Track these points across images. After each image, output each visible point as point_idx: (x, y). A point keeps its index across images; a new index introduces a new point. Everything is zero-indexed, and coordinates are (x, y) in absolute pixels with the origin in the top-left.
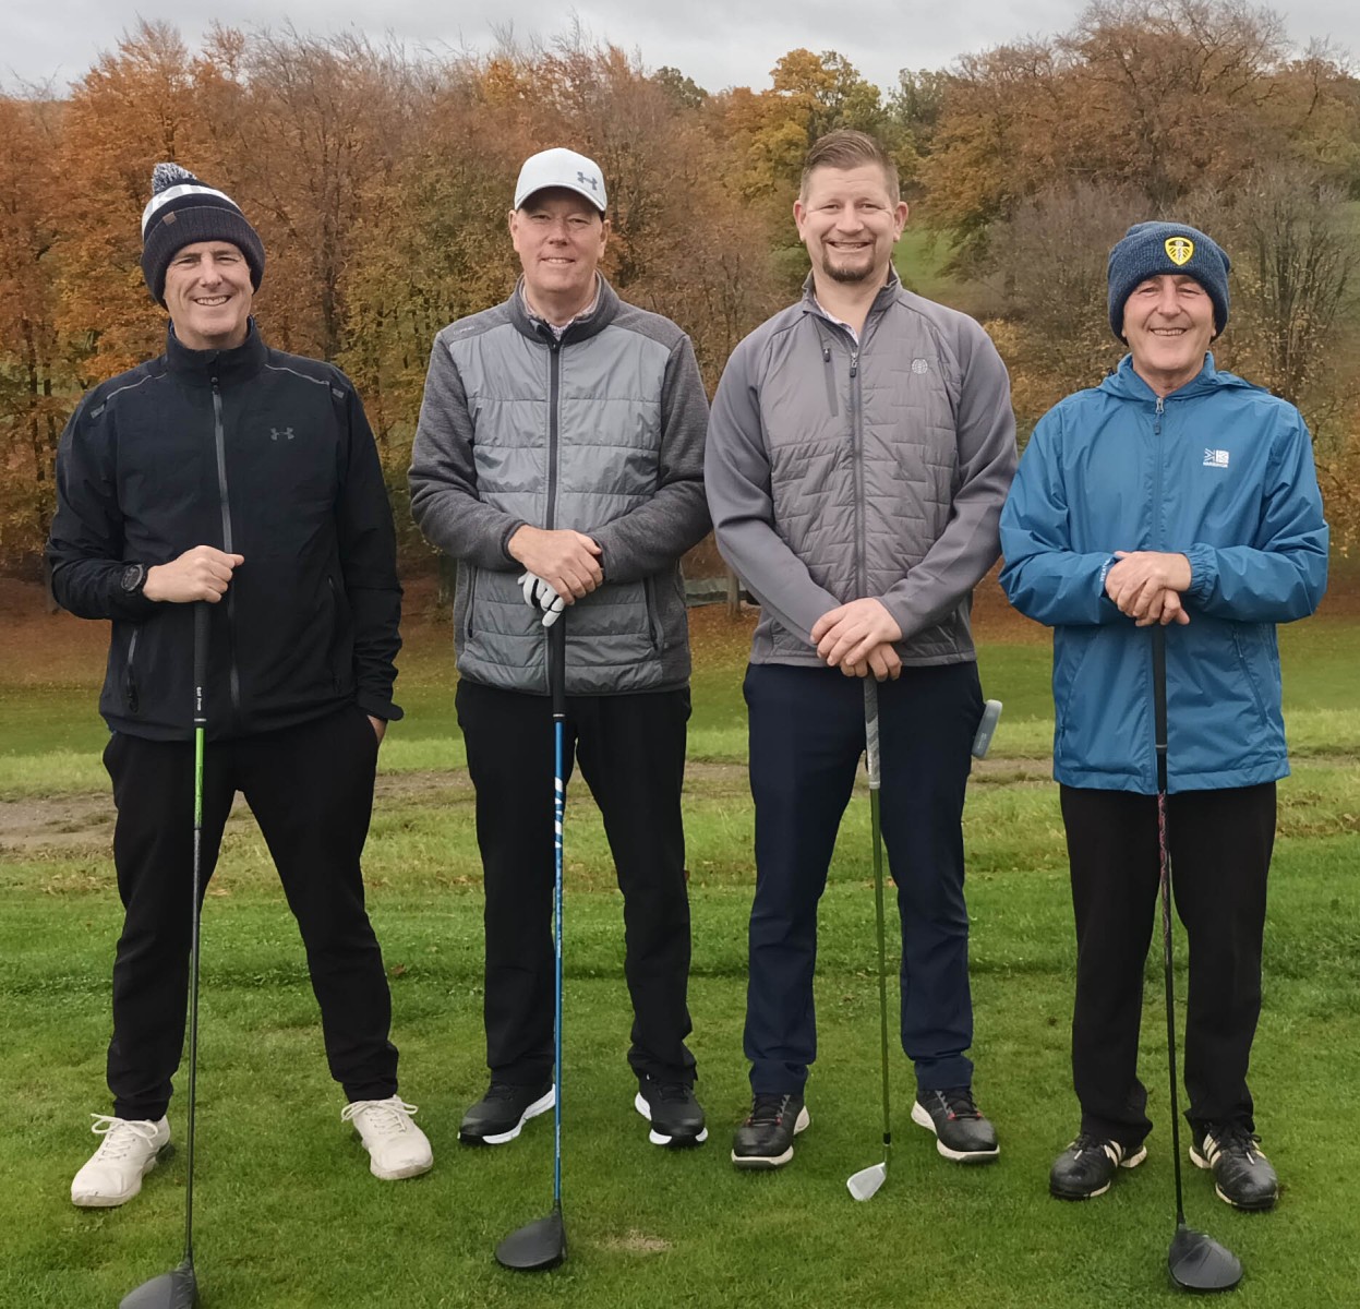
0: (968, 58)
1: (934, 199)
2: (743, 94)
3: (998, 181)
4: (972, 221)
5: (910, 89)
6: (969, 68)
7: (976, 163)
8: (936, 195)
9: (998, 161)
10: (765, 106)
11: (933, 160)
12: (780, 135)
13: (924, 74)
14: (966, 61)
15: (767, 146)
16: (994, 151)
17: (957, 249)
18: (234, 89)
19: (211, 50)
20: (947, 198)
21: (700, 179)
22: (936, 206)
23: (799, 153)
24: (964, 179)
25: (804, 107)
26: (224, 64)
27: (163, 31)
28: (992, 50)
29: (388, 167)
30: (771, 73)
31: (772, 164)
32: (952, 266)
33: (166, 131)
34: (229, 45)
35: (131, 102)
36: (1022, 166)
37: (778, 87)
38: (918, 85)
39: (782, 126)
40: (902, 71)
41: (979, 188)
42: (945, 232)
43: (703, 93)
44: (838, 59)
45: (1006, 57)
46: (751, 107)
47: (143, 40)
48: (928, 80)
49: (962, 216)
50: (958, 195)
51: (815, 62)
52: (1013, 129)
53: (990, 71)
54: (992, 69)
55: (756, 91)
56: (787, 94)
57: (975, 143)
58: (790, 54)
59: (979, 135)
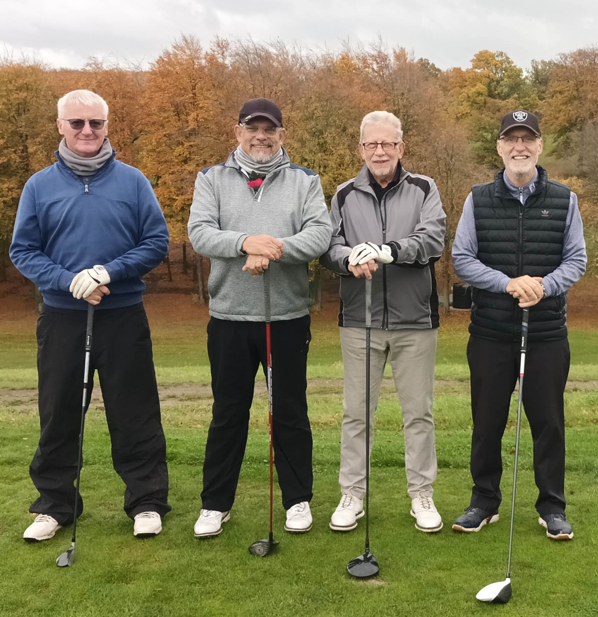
0: (564, 54)
1: (545, 120)
2: (457, 70)
3: (576, 111)
4: (563, 130)
5: (536, 69)
6: (564, 59)
7: (565, 103)
8: (547, 118)
9: (576, 102)
10: (467, 76)
11: (546, 102)
12: (474, 90)
13: (543, 62)
14: (562, 56)
15: (468, 95)
16: (575, 98)
17: (556, 144)
18: (223, 66)
19: (214, 48)
20: (552, 120)
21: (436, 110)
22: (546, 123)
23: (483, 98)
24: (560, 111)
25: (486, 77)
26: (220, 55)
27: (192, 40)
28: (575, 51)
29: (293, 102)
30: (471, 61)
31: (470, 103)
32: (553, 152)
33: (192, 85)
34: (222, 46)
35: (177, 73)
36: (588, 105)
37: (475, 67)
38: (540, 67)
39: (476, 85)
40: (533, 61)
41: (567, 115)
42: (551, 136)
43: (439, 70)
44: (503, 55)
45: (582, 54)
46: (461, 76)
47: (183, 44)
48: (545, 65)
49: (558, 128)
50: (557, 118)
51: (492, 56)
52: (584, 88)
53: (573, 61)
54: (575, 60)
55: (464, 69)
56: (479, 71)
57: (566, 94)
58: (480, 52)
59: (568, 90)
